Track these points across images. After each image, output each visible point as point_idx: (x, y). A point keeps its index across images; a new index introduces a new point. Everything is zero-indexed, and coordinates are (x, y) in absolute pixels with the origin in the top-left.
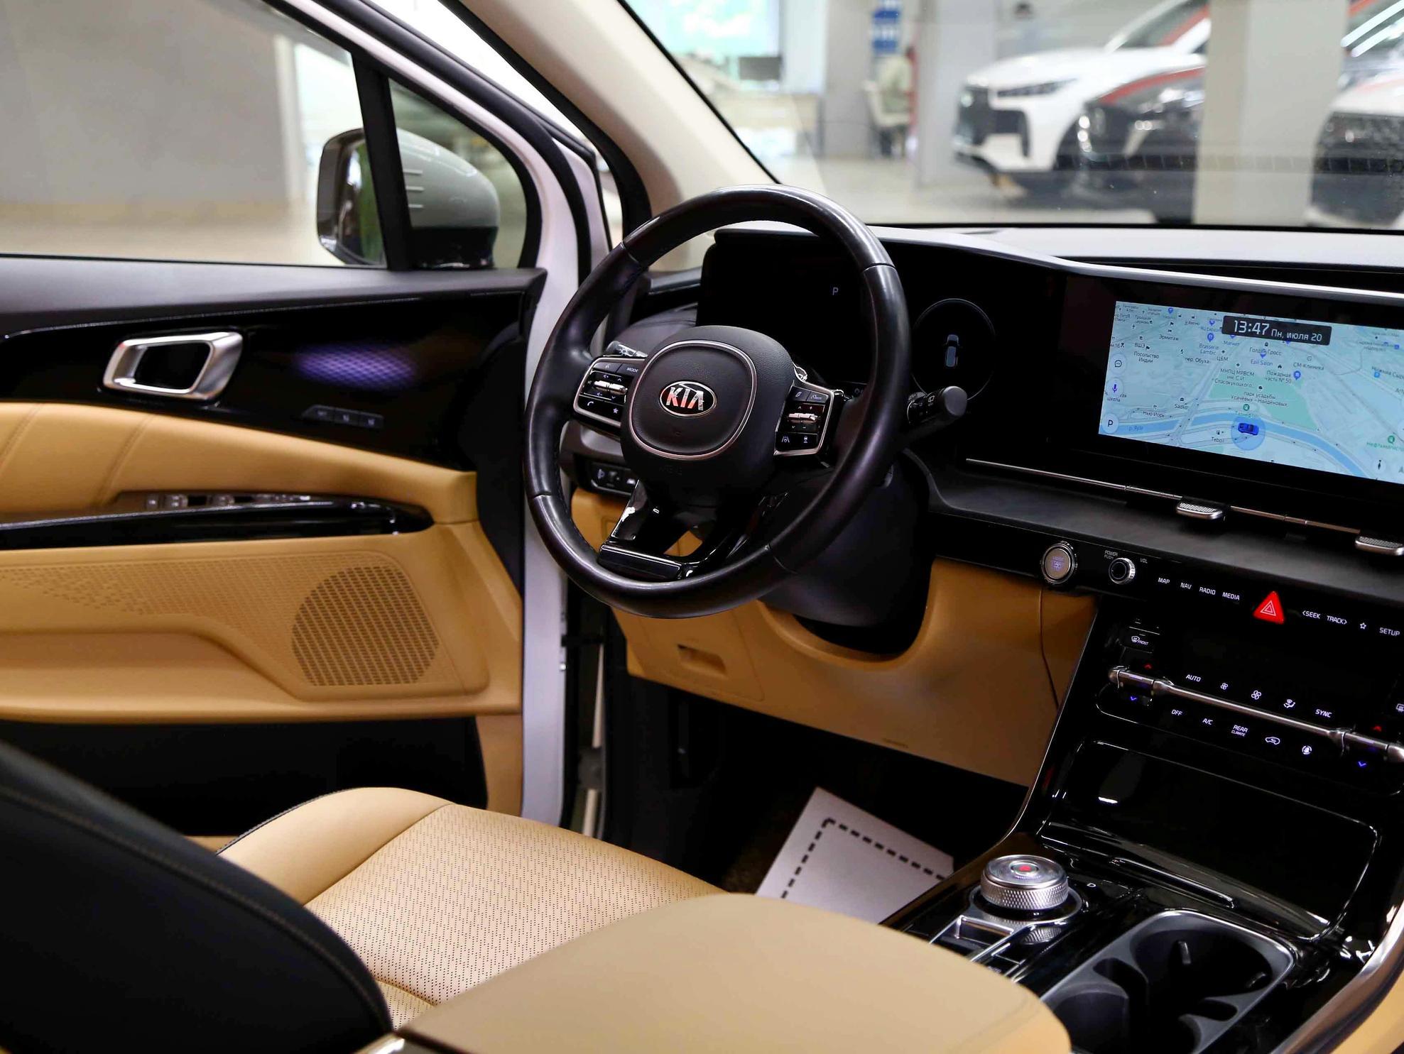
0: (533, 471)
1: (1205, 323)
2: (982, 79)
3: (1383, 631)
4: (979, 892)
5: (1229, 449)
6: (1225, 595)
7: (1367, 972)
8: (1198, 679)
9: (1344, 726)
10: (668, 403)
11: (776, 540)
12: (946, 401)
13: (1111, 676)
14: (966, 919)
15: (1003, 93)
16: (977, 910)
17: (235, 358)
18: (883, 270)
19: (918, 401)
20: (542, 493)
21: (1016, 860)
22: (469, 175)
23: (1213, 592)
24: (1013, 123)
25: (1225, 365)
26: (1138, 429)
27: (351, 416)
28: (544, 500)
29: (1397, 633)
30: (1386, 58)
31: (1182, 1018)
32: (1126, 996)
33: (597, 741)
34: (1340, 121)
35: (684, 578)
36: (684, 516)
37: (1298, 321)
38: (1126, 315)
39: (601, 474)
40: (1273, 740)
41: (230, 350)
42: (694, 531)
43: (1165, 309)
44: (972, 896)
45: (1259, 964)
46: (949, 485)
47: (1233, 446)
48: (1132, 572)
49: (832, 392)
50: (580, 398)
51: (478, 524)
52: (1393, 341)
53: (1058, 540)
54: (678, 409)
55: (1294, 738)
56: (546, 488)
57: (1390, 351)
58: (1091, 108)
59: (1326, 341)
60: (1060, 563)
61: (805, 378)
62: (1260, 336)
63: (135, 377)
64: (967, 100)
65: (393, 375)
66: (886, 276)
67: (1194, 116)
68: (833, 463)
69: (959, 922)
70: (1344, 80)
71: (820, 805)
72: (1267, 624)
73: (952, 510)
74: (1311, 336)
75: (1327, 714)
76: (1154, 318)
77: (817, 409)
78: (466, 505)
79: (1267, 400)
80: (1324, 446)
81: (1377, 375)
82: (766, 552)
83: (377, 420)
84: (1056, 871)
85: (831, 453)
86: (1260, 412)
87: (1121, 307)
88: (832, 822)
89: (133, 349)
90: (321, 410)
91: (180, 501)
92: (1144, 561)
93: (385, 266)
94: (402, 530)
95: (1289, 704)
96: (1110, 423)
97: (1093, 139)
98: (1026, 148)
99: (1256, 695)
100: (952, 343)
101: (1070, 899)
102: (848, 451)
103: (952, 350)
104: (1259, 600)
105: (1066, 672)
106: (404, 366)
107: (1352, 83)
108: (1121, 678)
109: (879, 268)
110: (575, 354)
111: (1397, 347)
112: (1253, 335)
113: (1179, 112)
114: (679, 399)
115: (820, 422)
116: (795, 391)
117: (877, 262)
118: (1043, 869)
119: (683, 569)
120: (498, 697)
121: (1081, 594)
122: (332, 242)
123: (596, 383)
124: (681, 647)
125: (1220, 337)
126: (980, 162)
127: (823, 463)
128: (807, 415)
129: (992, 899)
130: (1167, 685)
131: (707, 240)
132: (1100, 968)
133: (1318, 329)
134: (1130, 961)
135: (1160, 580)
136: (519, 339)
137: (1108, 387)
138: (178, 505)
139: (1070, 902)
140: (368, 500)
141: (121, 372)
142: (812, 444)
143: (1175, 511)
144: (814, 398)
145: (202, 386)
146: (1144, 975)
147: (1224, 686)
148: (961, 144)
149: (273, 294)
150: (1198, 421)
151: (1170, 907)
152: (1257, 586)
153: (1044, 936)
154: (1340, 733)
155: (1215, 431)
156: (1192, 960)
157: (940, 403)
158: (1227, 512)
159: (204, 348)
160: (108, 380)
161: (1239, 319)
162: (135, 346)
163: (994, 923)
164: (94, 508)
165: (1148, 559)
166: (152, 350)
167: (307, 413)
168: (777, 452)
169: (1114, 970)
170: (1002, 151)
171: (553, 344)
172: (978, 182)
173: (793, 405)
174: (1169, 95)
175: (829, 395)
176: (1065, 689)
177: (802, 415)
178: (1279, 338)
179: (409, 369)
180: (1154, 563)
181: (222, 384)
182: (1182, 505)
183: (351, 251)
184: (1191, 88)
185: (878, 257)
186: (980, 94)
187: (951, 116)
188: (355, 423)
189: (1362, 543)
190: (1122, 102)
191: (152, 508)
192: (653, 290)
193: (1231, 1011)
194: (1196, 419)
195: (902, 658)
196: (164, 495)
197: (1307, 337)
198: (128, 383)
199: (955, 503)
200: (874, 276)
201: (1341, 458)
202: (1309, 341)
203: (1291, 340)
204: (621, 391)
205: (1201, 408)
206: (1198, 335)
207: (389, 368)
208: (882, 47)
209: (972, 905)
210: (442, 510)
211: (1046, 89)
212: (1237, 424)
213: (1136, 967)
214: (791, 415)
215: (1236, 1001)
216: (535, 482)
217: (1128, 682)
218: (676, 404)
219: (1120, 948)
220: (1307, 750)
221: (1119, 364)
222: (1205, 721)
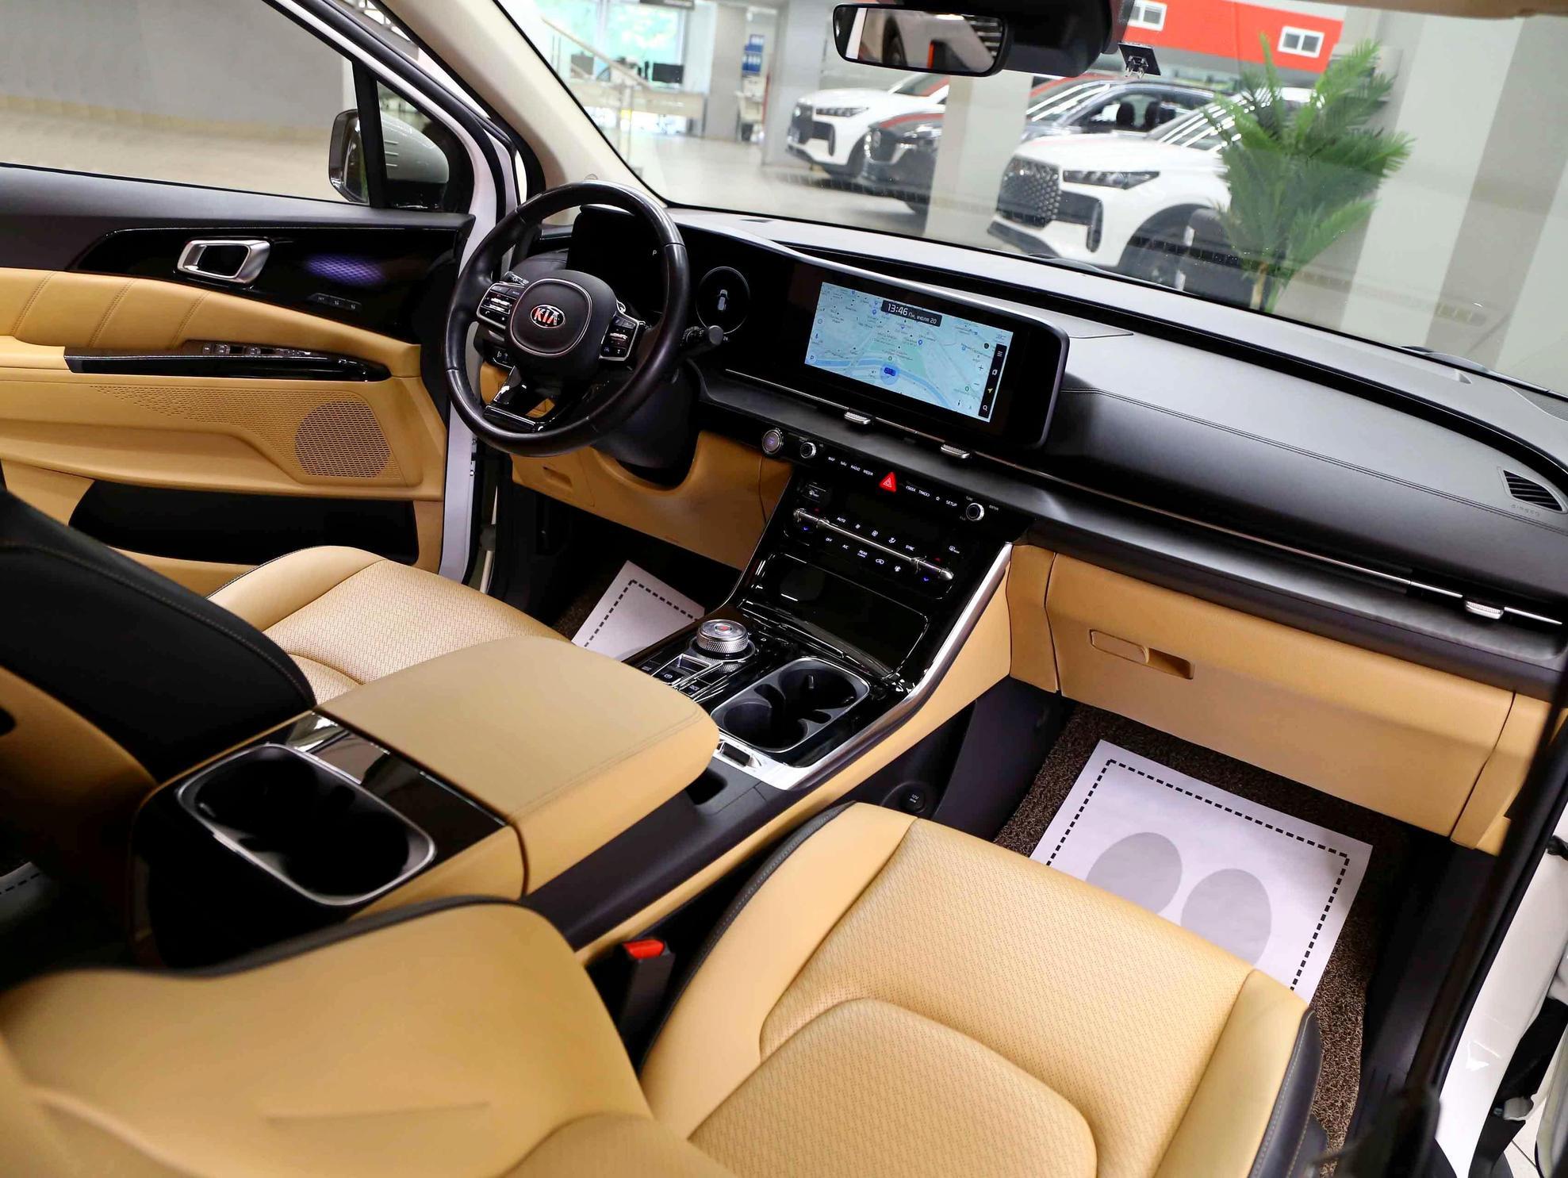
0: (447, 353)
1: (872, 302)
2: (807, 100)
3: (948, 502)
4: (696, 640)
5: (878, 383)
6: (865, 471)
7: (907, 700)
8: (844, 521)
9: (921, 556)
10: (535, 318)
11: (594, 414)
12: (710, 334)
13: (795, 514)
14: (685, 656)
15: (820, 112)
16: (694, 652)
17: (264, 257)
18: (677, 248)
19: (694, 332)
20: (452, 368)
21: (719, 623)
22: (431, 148)
23: (858, 469)
24: (824, 132)
25: (880, 330)
26: (828, 363)
27: (340, 302)
28: (453, 373)
29: (956, 505)
30: (1050, 126)
31: (799, 721)
32: (771, 707)
33: (494, 521)
34: (1017, 163)
35: (536, 431)
36: (540, 390)
37: (924, 310)
38: (829, 293)
39: (499, 354)
40: (880, 561)
41: (263, 251)
42: (550, 399)
43: (850, 291)
44: (691, 643)
45: (851, 691)
46: (714, 384)
47: (880, 381)
48: (814, 452)
49: (638, 322)
50: (481, 308)
51: (420, 378)
52: (974, 329)
53: (774, 428)
54: (543, 324)
55: (892, 561)
56: (455, 365)
57: (972, 335)
58: (873, 129)
59: (938, 324)
60: (774, 441)
61: (624, 310)
62: (903, 316)
63: (198, 265)
64: (798, 113)
65: (369, 277)
66: (678, 251)
67: (936, 144)
68: (634, 367)
69: (680, 657)
70: (1024, 136)
71: (629, 572)
72: (886, 491)
73: (712, 401)
74: (930, 320)
75: (911, 548)
76: (844, 296)
77: (629, 332)
78: (413, 365)
79: (902, 356)
80: (931, 388)
81: (964, 350)
82: (587, 421)
83: (357, 306)
84: (742, 629)
85: (633, 361)
86: (898, 363)
87: (825, 286)
88: (636, 582)
89: (197, 247)
90: (321, 296)
91: (225, 349)
92: (821, 445)
93: (368, 204)
94: (370, 380)
95: (892, 540)
96: (812, 357)
97: (872, 149)
98: (832, 151)
99: (875, 533)
100: (723, 295)
101: (749, 646)
102: (644, 362)
103: (722, 300)
104: (884, 477)
105: (772, 506)
106: (376, 272)
107: (1028, 139)
108: (800, 516)
109: (675, 246)
110: (481, 278)
111: (976, 333)
112: (898, 314)
113: (926, 140)
114: (542, 316)
115: (628, 342)
116: (616, 318)
117: (674, 242)
118: (733, 629)
119: (537, 426)
120: (428, 490)
121: (783, 461)
122: (337, 182)
123: (492, 300)
124: (545, 468)
125: (881, 313)
126: (802, 155)
127: (629, 367)
128: (621, 336)
129: (702, 645)
130: (826, 523)
131: (575, 211)
132: (758, 690)
133: (935, 316)
134: (776, 685)
135: (830, 458)
136: (454, 261)
137: (813, 335)
138: (223, 352)
139: (748, 649)
140: (349, 357)
141: (189, 261)
142: (623, 354)
143: (843, 416)
144: (627, 325)
145: (243, 274)
146: (783, 694)
147: (858, 526)
148: (790, 140)
149: (292, 217)
150: (863, 363)
151: (805, 655)
152: (883, 468)
153: (731, 668)
154: (917, 560)
155: (871, 370)
156: (815, 687)
157: (706, 336)
158: (873, 421)
159: (244, 250)
160: (180, 266)
161: (892, 303)
162: (198, 245)
163: (701, 659)
164: (168, 350)
165: (824, 445)
166: (209, 248)
167: (311, 297)
168: (601, 357)
169: (766, 691)
170: (817, 149)
171: (466, 271)
172: (801, 169)
173: (614, 328)
174: (922, 129)
175: (636, 324)
176: (770, 516)
177: (618, 335)
178: (912, 318)
179: (379, 274)
180: (828, 448)
181: (257, 273)
182: (848, 413)
183: (351, 191)
184: (935, 127)
185: (675, 239)
186: (806, 109)
187: (787, 122)
188: (342, 306)
189: (945, 449)
190: (892, 129)
191: (206, 353)
192: (544, 237)
193: (828, 717)
194: (862, 361)
195: (679, 488)
196: (214, 344)
197: (928, 320)
198: (193, 269)
199: (716, 397)
200: (671, 250)
201: (940, 398)
202: (929, 323)
203: (919, 320)
204: (508, 306)
205: (864, 355)
206: (866, 309)
207: (366, 272)
208: (750, 69)
209: (690, 648)
210: (397, 367)
211: (848, 112)
212: (884, 368)
213: (779, 690)
214: (611, 334)
215: (830, 712)
216: (448, 360)
217: (804, 519)
218: (540, 319)
219: (772, 678)
220: (897, 569)
221: (820, 321)
222: (844, 546)
